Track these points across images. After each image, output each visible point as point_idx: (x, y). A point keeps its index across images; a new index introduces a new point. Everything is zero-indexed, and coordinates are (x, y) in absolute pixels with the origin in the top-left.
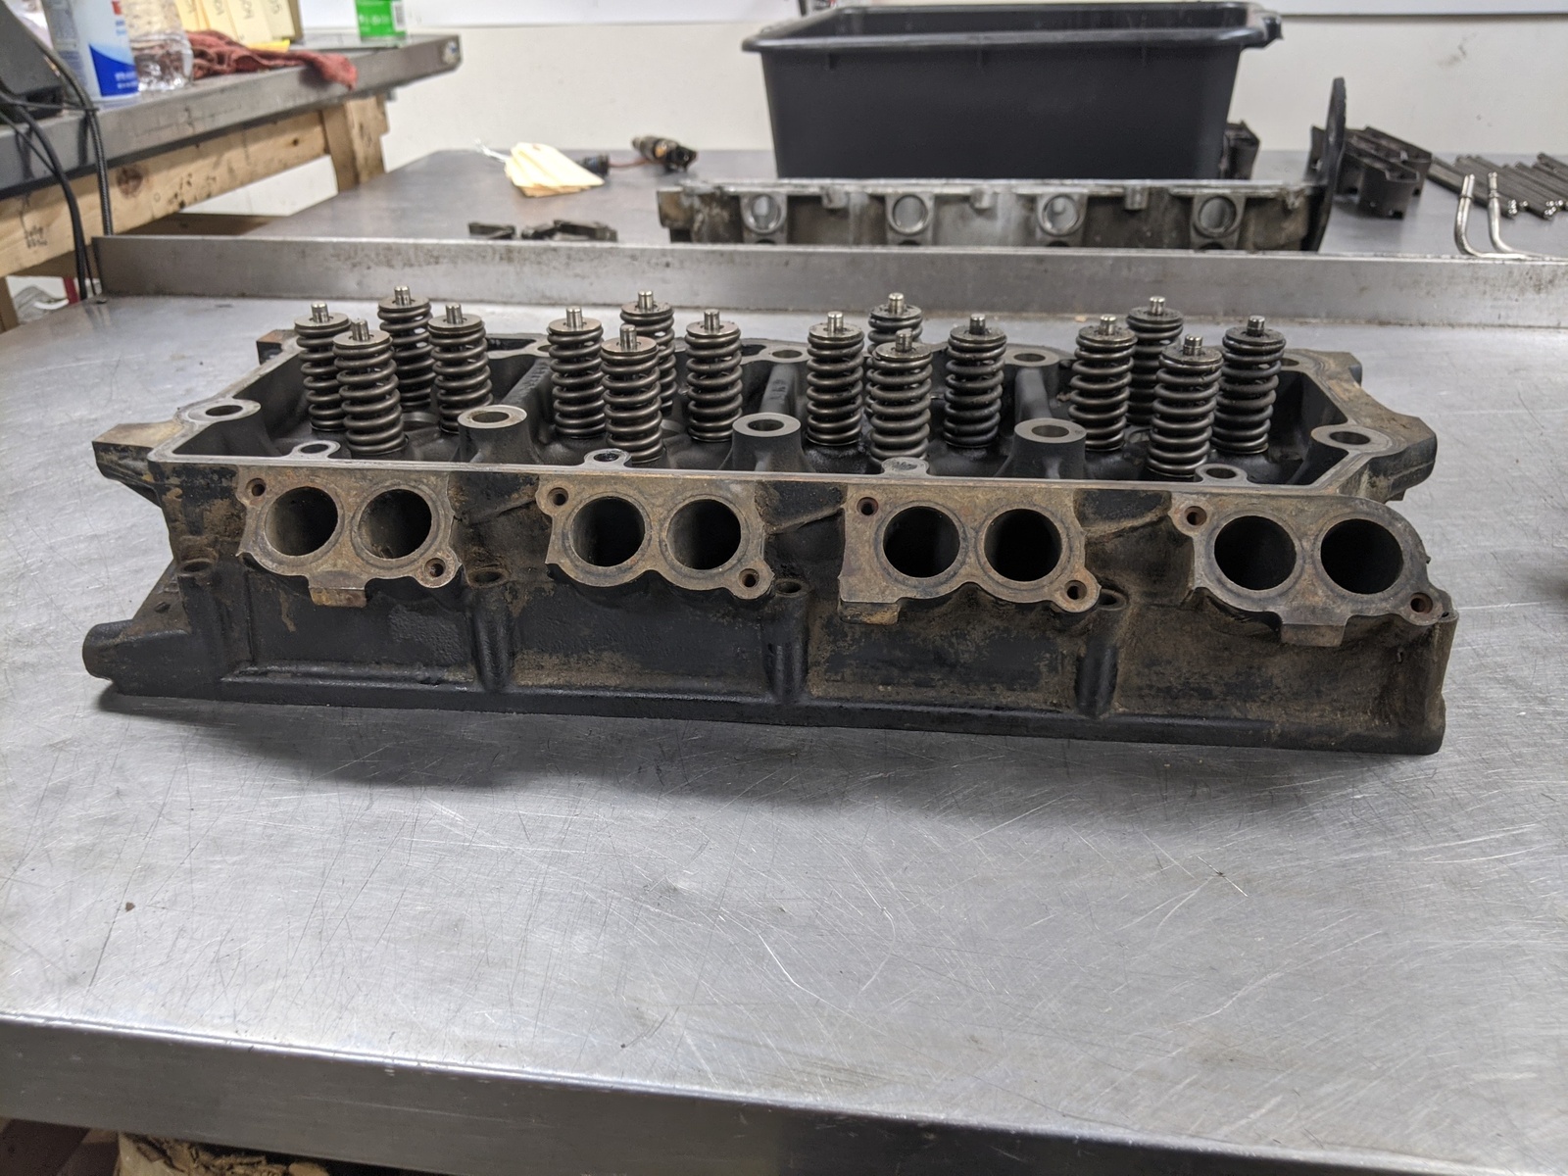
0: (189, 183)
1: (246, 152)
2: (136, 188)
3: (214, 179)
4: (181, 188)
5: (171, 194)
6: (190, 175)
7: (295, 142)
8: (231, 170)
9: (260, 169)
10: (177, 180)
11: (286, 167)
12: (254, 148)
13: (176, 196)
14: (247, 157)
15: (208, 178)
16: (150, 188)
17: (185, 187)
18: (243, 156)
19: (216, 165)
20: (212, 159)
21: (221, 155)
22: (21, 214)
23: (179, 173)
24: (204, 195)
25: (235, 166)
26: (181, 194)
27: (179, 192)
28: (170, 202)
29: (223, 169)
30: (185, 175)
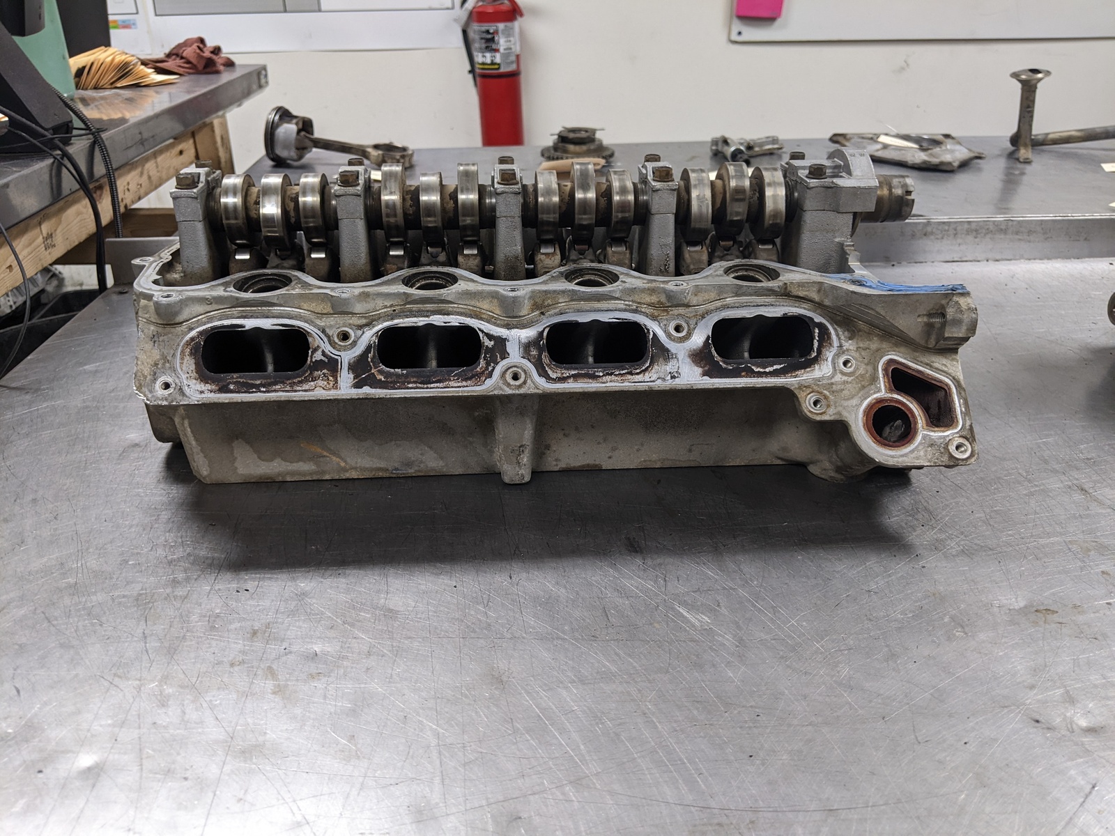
0: (128, 190)
1: (156, 163)
2: (100, 196)
3: (141, 185)
4: (125, 194)
6: (128, 184)
7: (181, 152)
8: (149, 177)
9: (164, 176)
10: (122, 188)
12: (161, 161)
14: (157, 167)
15: (138, 185)
17: (127, 192)
18: (155, 165)
19: (141, 174)
20: (139, 170)
21: (143, 166)
22: (40, 224)
24: (137, 198)
25: (151, 174)
26: (125, 199)
27: (123, 197)
29: (145, 177)
30: (125, 183)
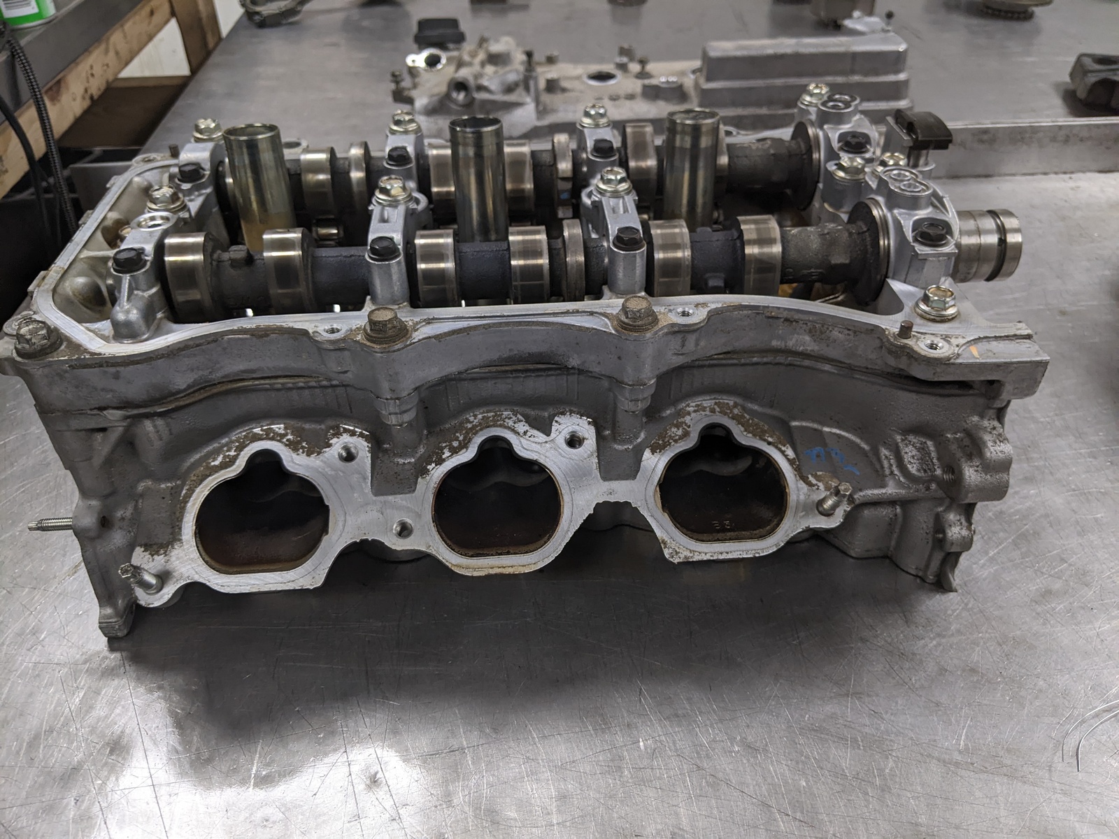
0: (92, 75)
1: (123, 31)
2: (58, 92)
3: (107, 65)
4: (88, 82)
5: (82, 91)
6: (92, 67)
7: (152, 13)
8: (117, 53)
9: (136, 46)
10: (84, 75)
11: (151, 38)
12: (128, 26)
13: (86, 91)
14: (125, 37)
15: (103, 66)
16: (68, 89)
17: (91, 79)
18: (121, 35)
19: (107, 51)
20: (103, 46)
21: (108, 39)
23: (83, 68)
24: (105, 83)
25: (119, 47)
26: (89, 87)
27: (87, 85)
28: (84, 98)
29: (112, 54)
30: (88, 68)
